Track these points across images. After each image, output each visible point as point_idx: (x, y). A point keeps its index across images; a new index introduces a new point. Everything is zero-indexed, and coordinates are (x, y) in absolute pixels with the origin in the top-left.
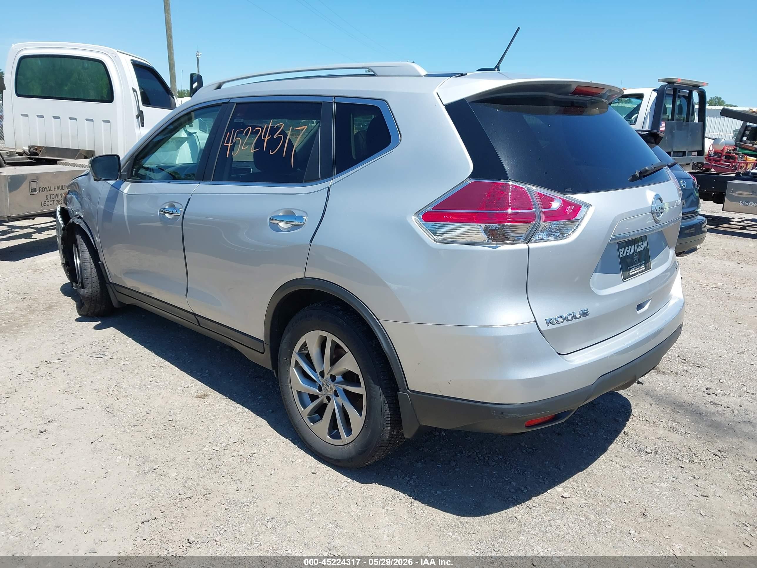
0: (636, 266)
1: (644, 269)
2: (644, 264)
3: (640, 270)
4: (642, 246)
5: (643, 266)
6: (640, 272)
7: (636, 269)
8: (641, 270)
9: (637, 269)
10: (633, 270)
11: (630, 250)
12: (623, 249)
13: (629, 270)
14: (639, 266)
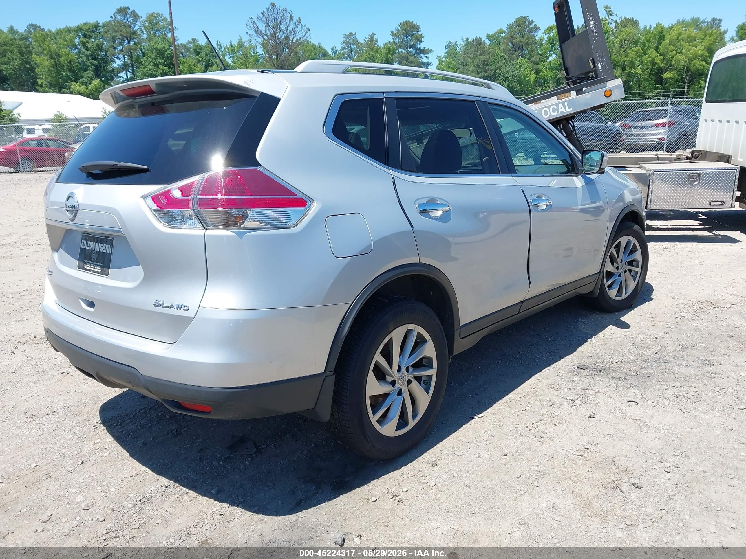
0: (92, 264)
1: (100, 271)
2: (102, 267)
3: (94, 270)
4: (104, 248)
5: (100, 268)
6: (95, 272)
7: (91, 266)
8: (97, 270)
9: (93, 267)
10: (88, 266)
11: (91, 246)
12: (85, 242)
13: (85, 263)
14: (95, 265)
